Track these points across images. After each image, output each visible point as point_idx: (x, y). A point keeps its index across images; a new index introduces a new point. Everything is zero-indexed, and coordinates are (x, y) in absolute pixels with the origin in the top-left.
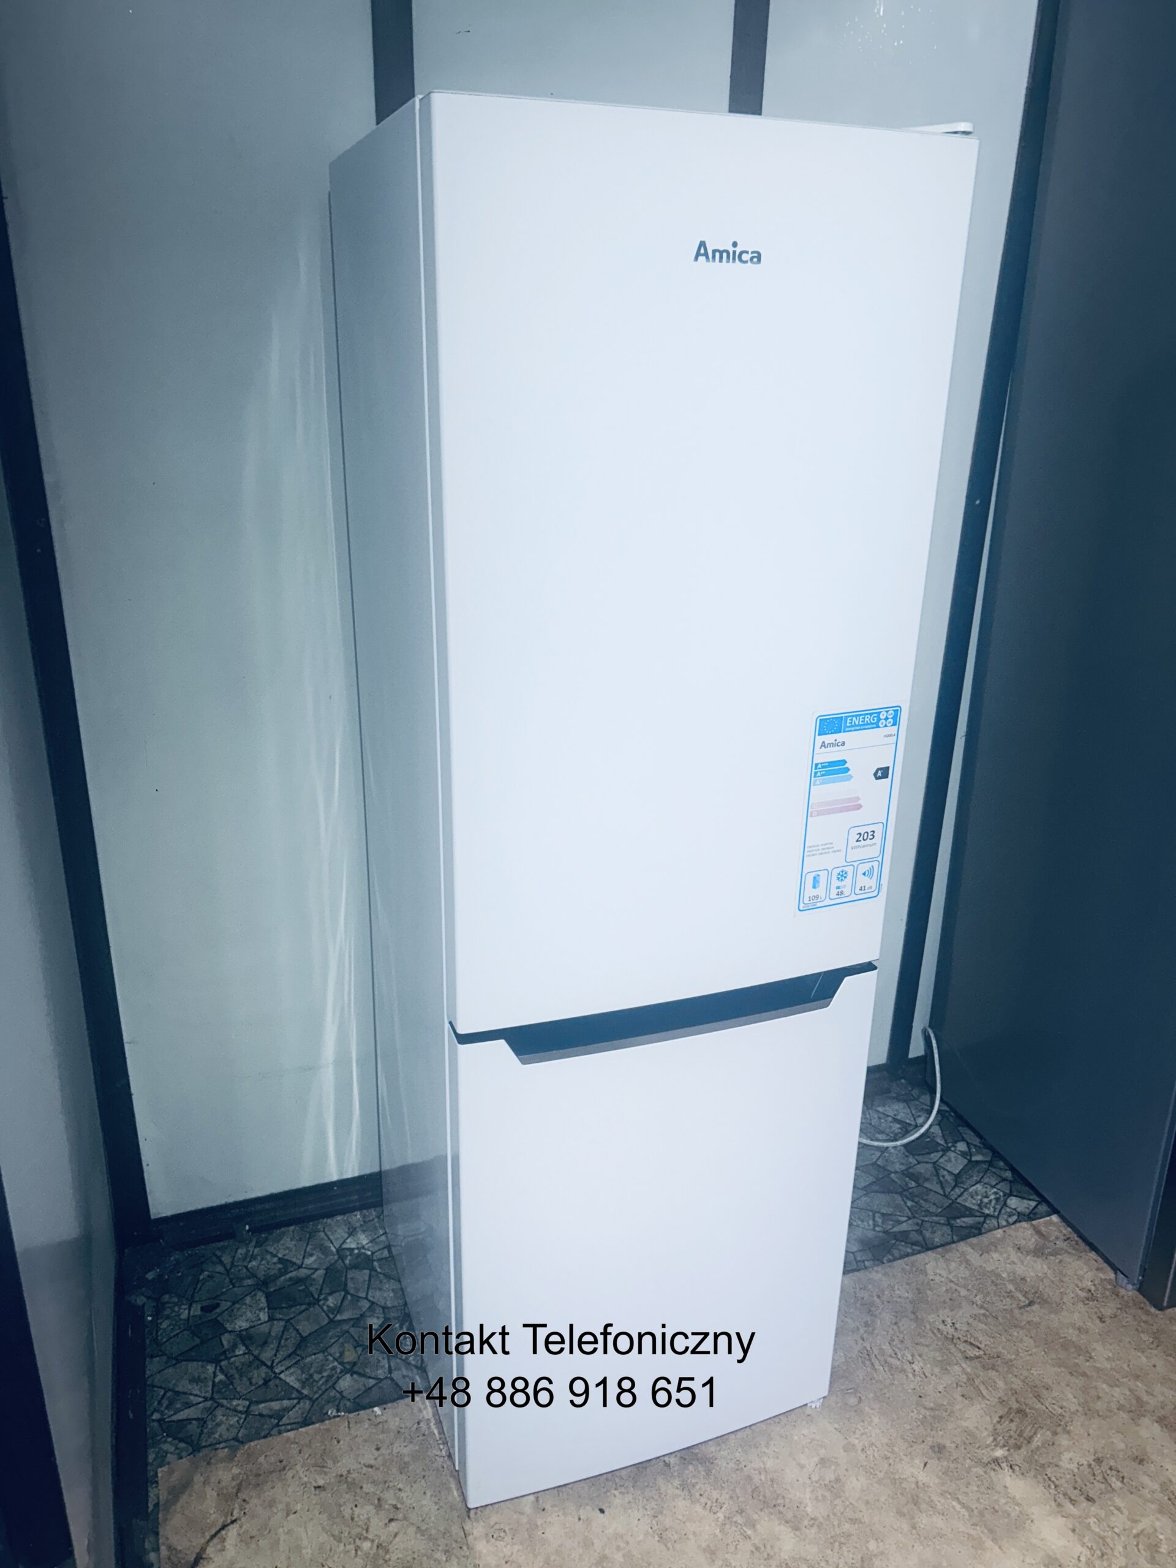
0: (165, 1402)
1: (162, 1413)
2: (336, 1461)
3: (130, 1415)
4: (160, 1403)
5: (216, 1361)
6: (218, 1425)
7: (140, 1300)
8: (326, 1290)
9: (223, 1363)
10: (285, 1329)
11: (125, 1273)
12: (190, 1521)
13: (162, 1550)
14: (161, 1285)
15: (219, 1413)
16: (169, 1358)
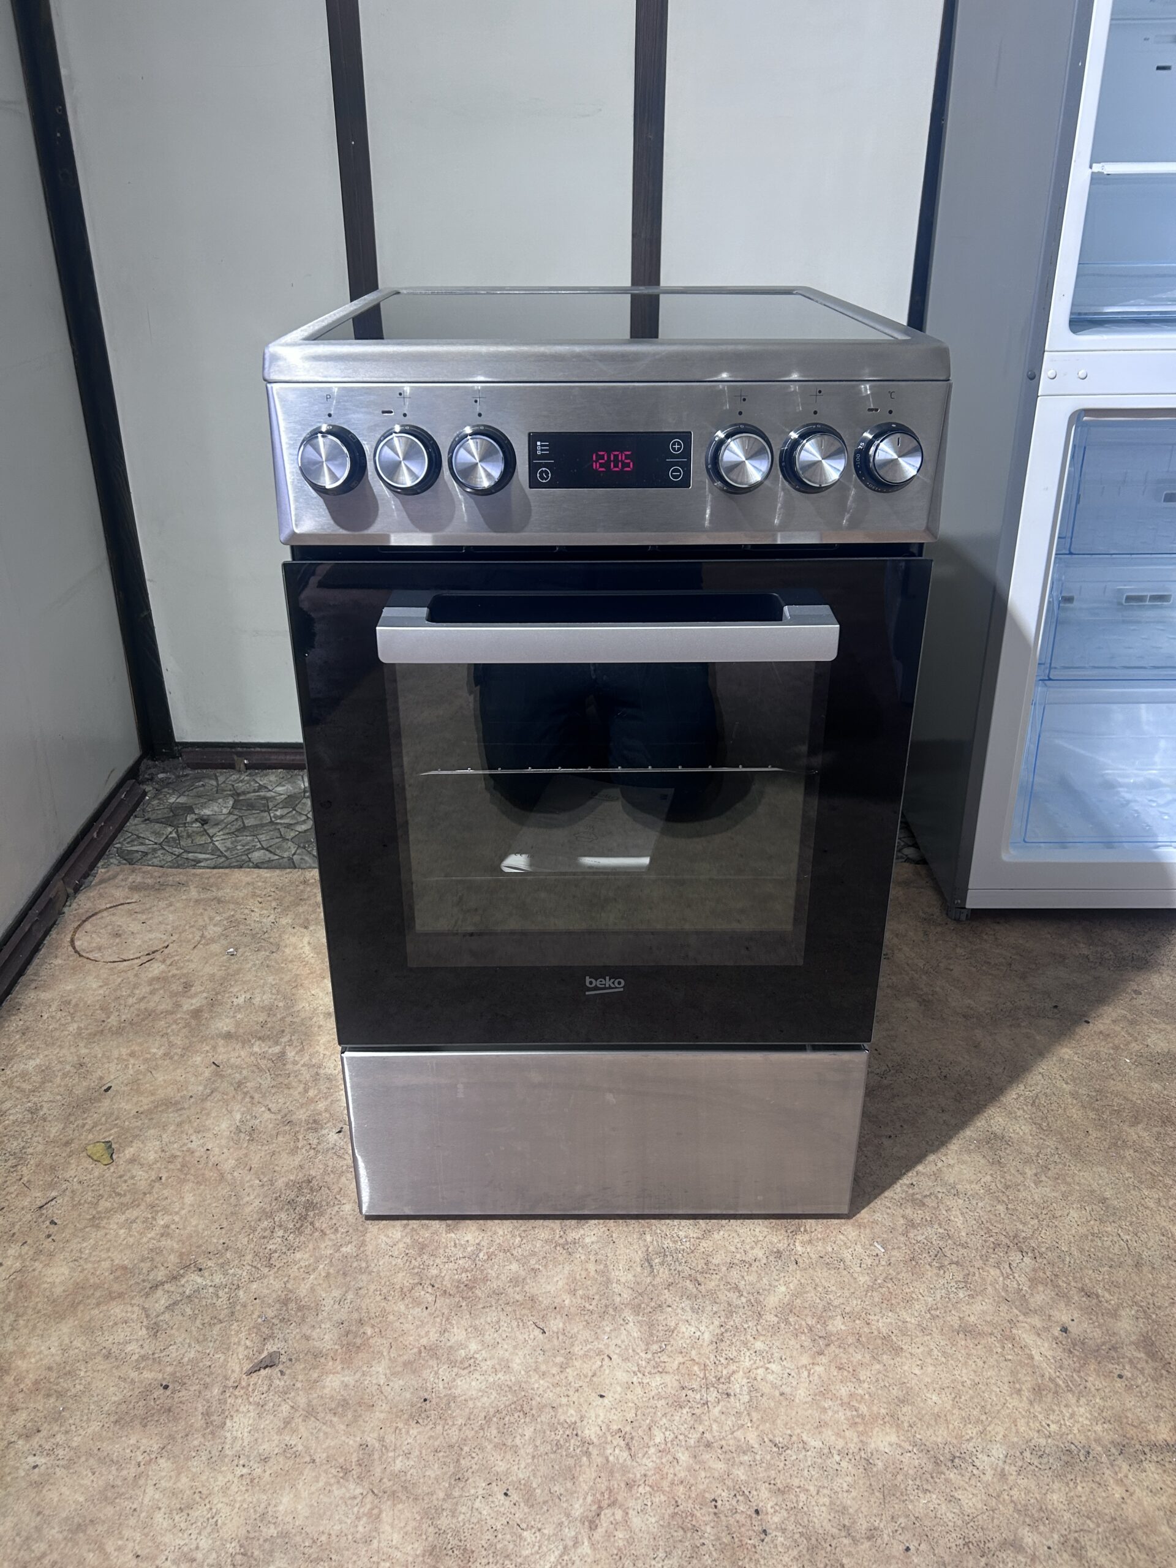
0: (129, 840)
1: (123, 845)
2: (218, 889)
3: (95, 835)
4: (125, 840)
5: (176, 827)
6: (155, 858)
7: (148, 788)
8: (281, 806)
9: (180, 829)
10: (237, 819)
11: (142, 767)
12: (101, 895)
13: (74, 906)
14: (166, 784)
15: (160, 852)
16: (146, 820)
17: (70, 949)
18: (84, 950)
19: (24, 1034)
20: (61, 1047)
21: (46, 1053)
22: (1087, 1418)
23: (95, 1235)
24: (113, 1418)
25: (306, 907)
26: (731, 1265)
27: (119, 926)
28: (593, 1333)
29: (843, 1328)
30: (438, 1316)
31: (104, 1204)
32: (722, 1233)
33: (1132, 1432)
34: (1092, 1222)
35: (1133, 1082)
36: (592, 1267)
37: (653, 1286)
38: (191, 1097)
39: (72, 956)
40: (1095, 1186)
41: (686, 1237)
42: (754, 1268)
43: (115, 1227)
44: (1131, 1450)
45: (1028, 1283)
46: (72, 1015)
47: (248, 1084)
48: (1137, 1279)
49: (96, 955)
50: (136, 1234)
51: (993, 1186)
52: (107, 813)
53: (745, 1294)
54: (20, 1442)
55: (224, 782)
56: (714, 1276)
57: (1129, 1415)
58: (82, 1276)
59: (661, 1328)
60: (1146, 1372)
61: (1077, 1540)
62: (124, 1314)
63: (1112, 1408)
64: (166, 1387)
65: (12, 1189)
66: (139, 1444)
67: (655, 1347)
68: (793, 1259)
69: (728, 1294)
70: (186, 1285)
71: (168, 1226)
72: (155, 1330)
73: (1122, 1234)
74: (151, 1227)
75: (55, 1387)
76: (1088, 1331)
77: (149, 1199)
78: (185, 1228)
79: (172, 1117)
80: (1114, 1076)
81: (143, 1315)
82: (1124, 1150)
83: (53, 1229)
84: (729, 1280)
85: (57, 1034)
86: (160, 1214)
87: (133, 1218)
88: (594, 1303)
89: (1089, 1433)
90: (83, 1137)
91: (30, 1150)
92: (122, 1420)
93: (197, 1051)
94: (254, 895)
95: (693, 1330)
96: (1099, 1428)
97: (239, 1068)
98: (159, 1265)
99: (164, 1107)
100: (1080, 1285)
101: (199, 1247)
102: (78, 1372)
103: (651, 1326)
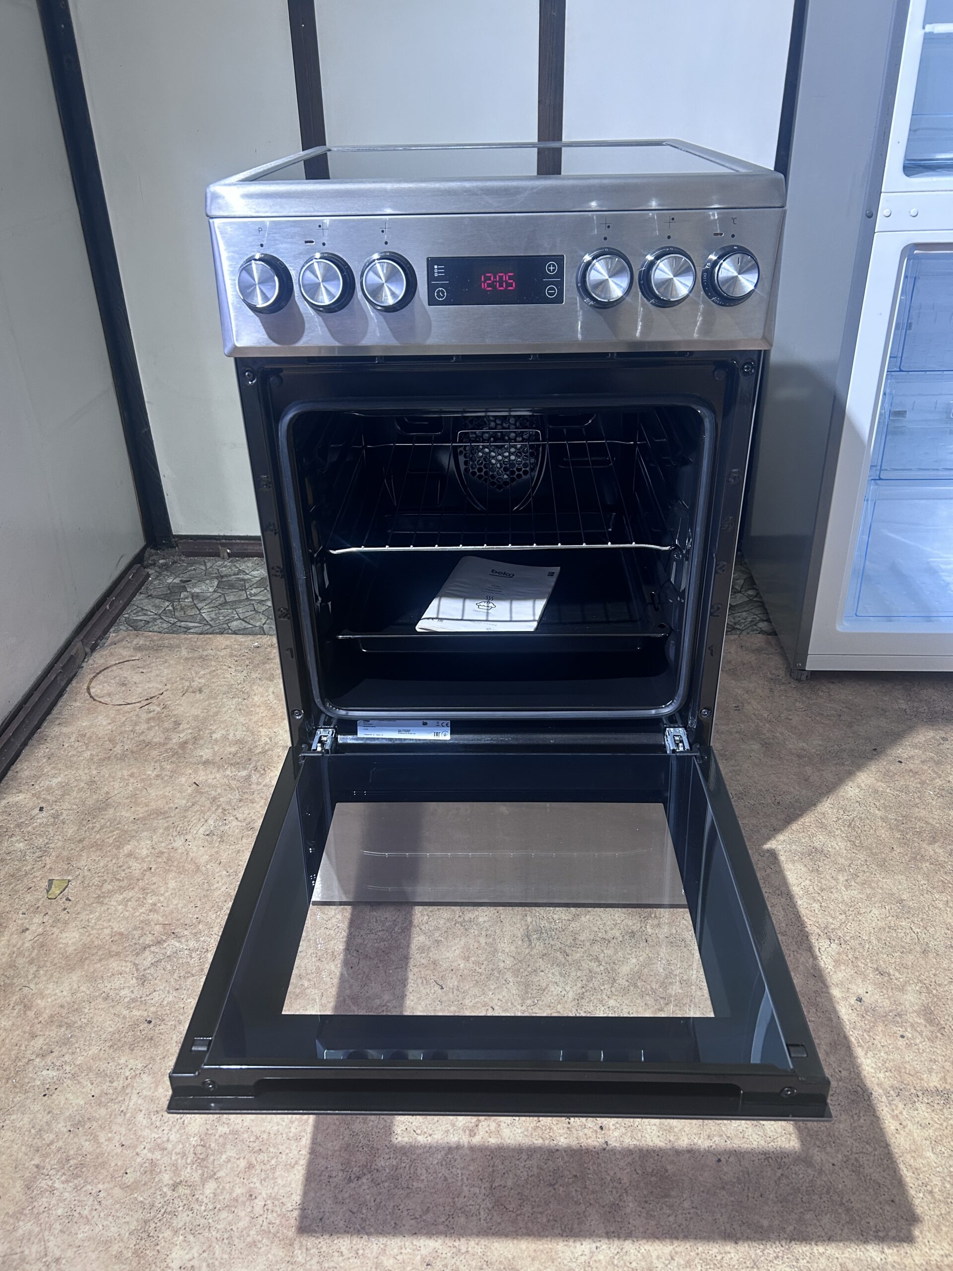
0: (135, 611)
1: (130, 615)
2: (204, 650)
3: (108, 607)
4: (132, 611)
5: (172, 602)
6: (155, 625)
7: (151, 571)
8: (255, 586)
9: (175, 603)
10: (220, 596)
11: (146, 555)
12: (111, 654)
13: (91, 662)
14: (166, 567)
15: (159, 621)
16: (149, 596)
17: (87, 694)
18: (97, 696)
19: (49, 758)
20: (77, 769)
21: (66, 773)
22: (872, 1067)
23: (99, 909)
24: (108, 1044)
25: (272, 665)
26: (594, 941)
27: (126, 678)
28: (481, 990)
29: (680, 991)
30: (359, 974)
31: (107, 887)
32: (588, 917)
33: (908, 1079)
34: (890, 918)
35: (934, 810)
36: (483, 940)
37: (531, 955)
38: (176, 808)
39: (87, 700)
40: (895, 890)
41: (559, 919)
42: (612, 944)
43: (115, 903)
44: (907, 1093)
45: (833, 963)
46: (87, 745)
47: (221, 799)
48: (923, 962)
49: (107, 699)
50: (130, 909)
51: (811, 889)
52: (117, 591)
53: (603, 963)
54: (38, 1060)
55: (211, 567)
56: (579, 950)
57: (907, 1066)
58: (89, 939)
59: (534, 987)
60: (924, 1034)
61: (856, 1160)
62: (120, 968)
63: (893, 1060)
64: (150, 1022)
65: (38, 874)
66: (127, 1064)
67: (529, 1002)
68: (643, 938)
69: (590, 964)
70: (168, 948)
71: (155, 905)
72: (143, 980)
73: (913, 928)
74: (142, 905)
75: (66, 1020)
76: (879, 1001)
77: (141, 883)
78: (168, 906)
79: (161, 823)
80: (919, 805)
81: (134, 969)
82: (922, 863)
83: (68, 904)
84: (592, 953)
85: (75, 759)
86: (149, 895)
87: (129, 897)
88: (483, 967)
89: (873, 1079)
90: (92, 837)
91: (52, 846)
92: (116, 1044)
93: (183, 774)
94: (231, 655)
95: (560, 990)
96: (881, 1075)
97: (215, 787)
98: (148, 933)
99: (155, 815)
100: (875, 966)
101: (178, 920)
102: (83, 1010)
103: (527, 985)
